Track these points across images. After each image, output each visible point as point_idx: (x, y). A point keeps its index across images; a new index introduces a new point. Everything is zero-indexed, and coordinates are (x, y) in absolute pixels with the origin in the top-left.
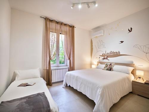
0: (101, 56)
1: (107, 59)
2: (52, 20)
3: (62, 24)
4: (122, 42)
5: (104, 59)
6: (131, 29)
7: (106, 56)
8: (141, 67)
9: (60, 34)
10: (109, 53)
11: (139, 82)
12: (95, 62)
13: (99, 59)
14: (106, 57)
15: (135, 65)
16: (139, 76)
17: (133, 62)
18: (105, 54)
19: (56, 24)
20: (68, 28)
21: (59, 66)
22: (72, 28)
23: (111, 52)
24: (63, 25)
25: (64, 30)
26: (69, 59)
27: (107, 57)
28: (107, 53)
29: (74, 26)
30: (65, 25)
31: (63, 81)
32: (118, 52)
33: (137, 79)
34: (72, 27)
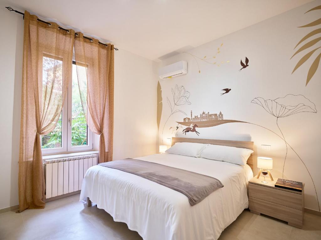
0: (180, 125)
1: (194, 130)
2: (48, 23)
3: (77, 35)
4: (227, 91)
5: (188, 130)
6: (247, 61)
7: (191, 123)
8: (267, 149)
9: (74, 63)
10: (199, 116)
11: (265, 183)
12: (168, 138)
13: (176, 131)
14: (191, 126)
15: (255, 144)
16: (264, 170)
17: (250, 138)
18: (189, 119)
19: (61, 36)
20: (95, 49)
21: (69, 150)
22: (108, 50)
23: (204, 113)
24: (82, 39)
25: (83, 53)
26: (100, 131)
27: (194, 127)
28: (193, 117)
29: (112, 46)
30: (88, 39)
31: (78, 193)
32: (218, 114)
33: (260, 177)
34: (109, 48)
